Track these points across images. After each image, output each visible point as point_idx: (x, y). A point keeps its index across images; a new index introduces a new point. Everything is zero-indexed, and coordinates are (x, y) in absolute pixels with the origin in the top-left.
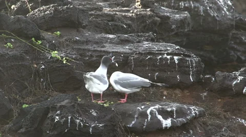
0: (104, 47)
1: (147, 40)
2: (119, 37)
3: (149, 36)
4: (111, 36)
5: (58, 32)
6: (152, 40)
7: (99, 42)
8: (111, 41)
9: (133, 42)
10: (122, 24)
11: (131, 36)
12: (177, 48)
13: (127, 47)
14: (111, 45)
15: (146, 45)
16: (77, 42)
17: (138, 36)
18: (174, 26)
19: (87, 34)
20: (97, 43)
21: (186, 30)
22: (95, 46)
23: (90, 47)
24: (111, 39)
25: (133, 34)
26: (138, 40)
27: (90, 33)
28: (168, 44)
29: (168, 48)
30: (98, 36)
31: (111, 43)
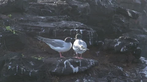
0: (38, 24)
1: (64, 20)
2: (47, 18)
3: (65, 17)
4: (42, 18)
5: (10, 15)
6: (67, 20)
7: (35, 21)
8: (43, 21)
9: (55, 21)
10: (49, 10)
11: (54, 17)
12: (82, 24)
13: (52, 24)
14: (42, 23)
15: (64, 23)
16: (22, 21)
17: (59, 17)
18: (80, 12)
19: (28, 16)
20: (33, 21)
21: (87, 14)
22: (32, 23)
23: (29, 24)
24: (42, 19)
25: (56, 16)
26: (58, 20)
27: (29, 15)
28: (77, 22)
29: (77, 25)
30: (34, 17)
31: (42, 21)
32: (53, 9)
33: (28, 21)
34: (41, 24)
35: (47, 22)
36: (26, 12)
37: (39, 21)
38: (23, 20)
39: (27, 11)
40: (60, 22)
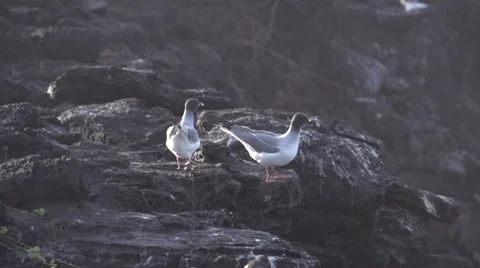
32: (182, 189)
33: (99, 228)
34: (141, 239)
35: (160, 231)
36: (93, 200)
37: (134, 230)
38: (82, 225)
39: (97, 195)
40: (202, 232)
